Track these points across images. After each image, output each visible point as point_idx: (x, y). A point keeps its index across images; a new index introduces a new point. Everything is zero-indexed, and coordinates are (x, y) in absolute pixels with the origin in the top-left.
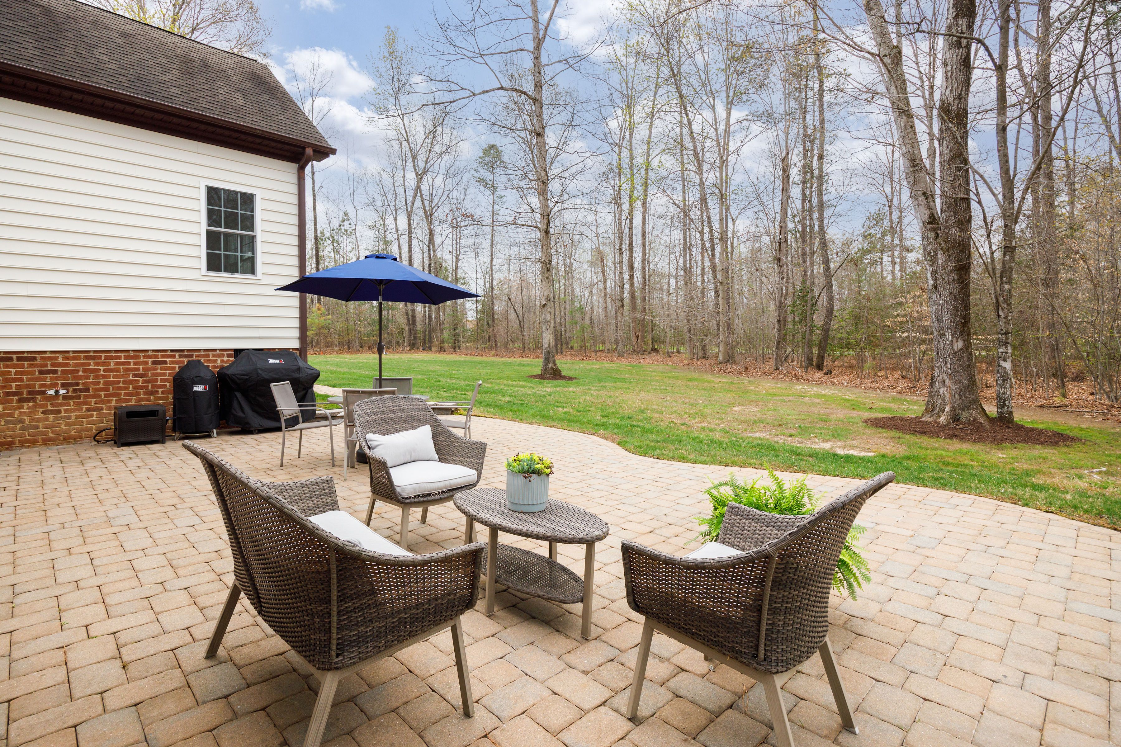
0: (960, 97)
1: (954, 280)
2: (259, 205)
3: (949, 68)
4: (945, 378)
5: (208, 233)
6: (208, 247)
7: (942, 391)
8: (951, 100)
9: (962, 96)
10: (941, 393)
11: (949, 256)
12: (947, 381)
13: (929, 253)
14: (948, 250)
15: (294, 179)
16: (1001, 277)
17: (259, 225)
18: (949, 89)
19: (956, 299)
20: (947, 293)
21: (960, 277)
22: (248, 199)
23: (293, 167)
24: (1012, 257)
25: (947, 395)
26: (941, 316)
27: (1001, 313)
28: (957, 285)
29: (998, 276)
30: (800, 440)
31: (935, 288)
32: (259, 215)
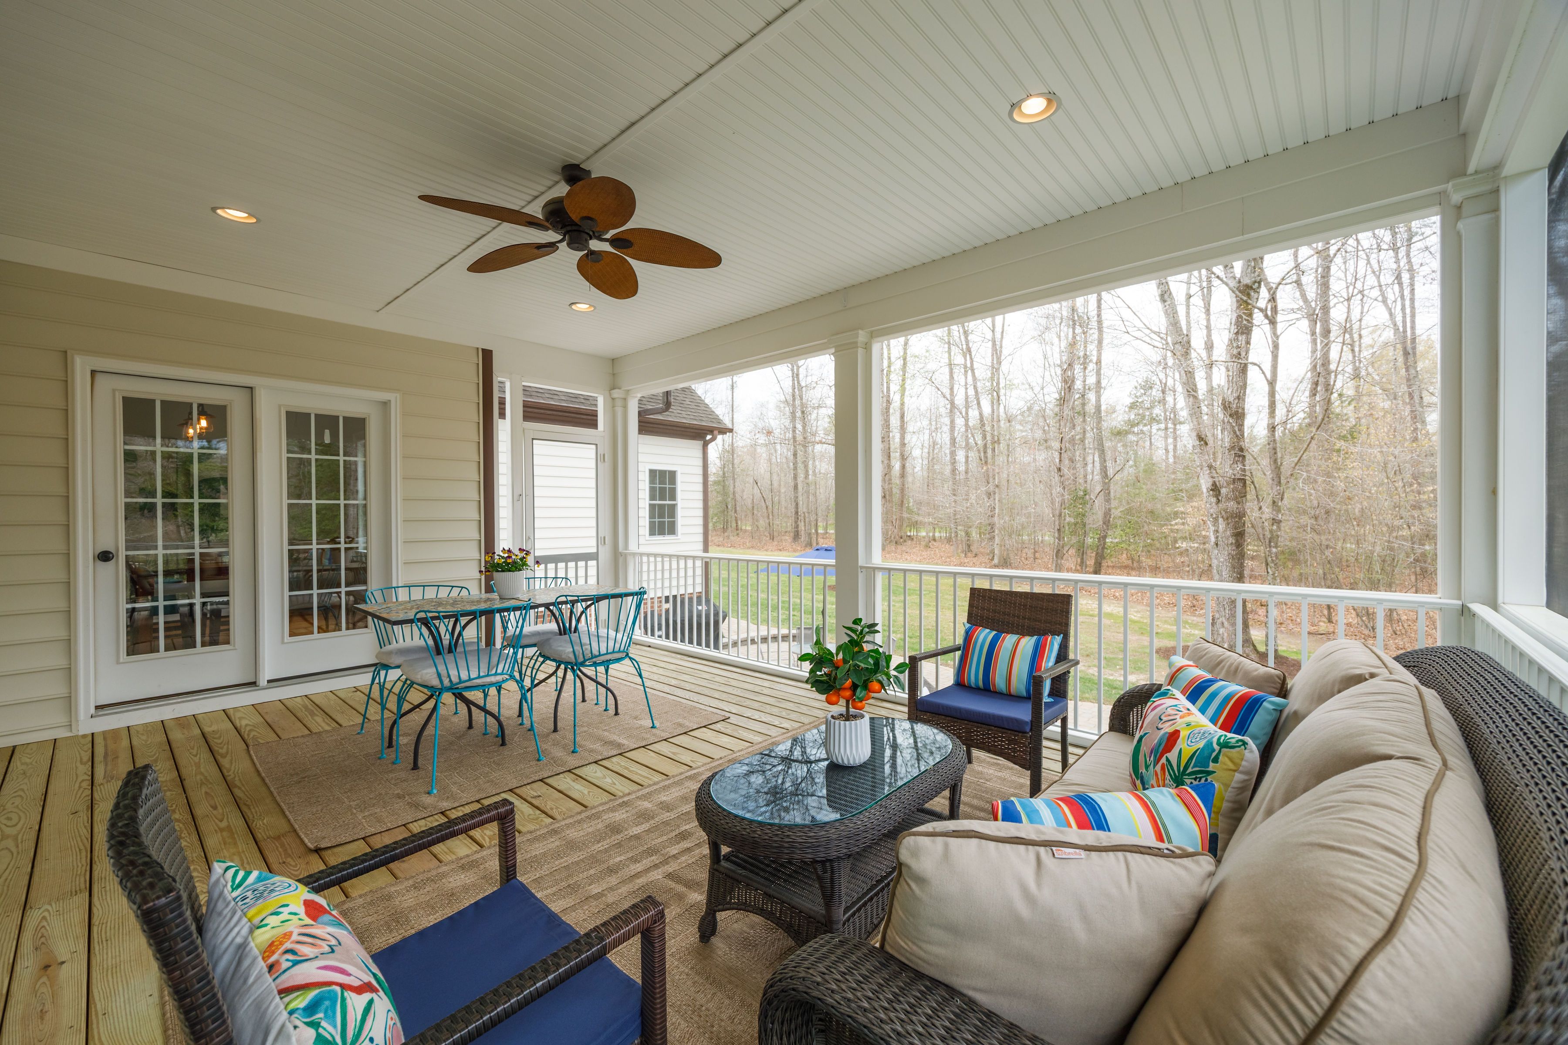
0: (1238, 398)
1: (1232, 544)
2: (679, 478)
3: (1231, 373)
4: (1224, 621)
5: (650, 505)
6: (650, 518)
7: (1221, 631)
8: (1231, 399)
9: (1240, 398)
10: (1221, 633)
11: (1228, 524)
12: (1226, 624)
13: (1212, 515)
14: (1227, 519)
15: (700, 454)
16: (1270, 542)
17: (679, 495)
18: (1230, 390)
19: (1233, 559)
20: (1226, 553)
21: (1237, 541)
22: (673, 475)
23: (697, 444)
24: (1279, 528)
25: (1226, 635)
26: (1222, 571)
27: (1269, 570)
28: (1234, 548)
29: (1267, 541)
30: (1111, 672)
31: (1217, 545)
32: (680, 487)
